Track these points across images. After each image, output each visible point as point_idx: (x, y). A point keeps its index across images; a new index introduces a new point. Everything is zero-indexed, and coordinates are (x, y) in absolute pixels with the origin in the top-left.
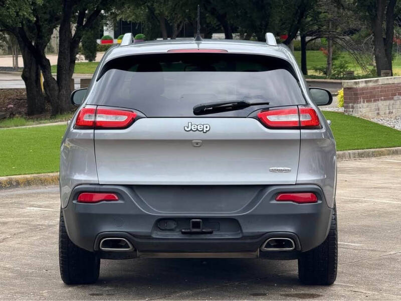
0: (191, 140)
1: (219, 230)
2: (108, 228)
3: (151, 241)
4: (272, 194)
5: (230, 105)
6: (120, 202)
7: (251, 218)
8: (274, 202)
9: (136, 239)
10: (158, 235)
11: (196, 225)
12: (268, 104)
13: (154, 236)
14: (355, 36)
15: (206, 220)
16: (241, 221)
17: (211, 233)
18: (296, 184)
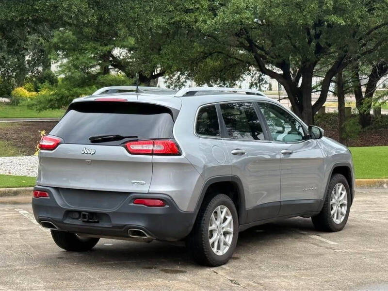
0: (85, 160)
4: (130, 199)
5: (112, 137)
6: (49, 198)
7: (117, 214)
8: (132, 204)
10: (68, 221)
12: (137, 137)
13: (65, 222)
16: (110, 216)
17: (98, 222)
18: (148, 193)
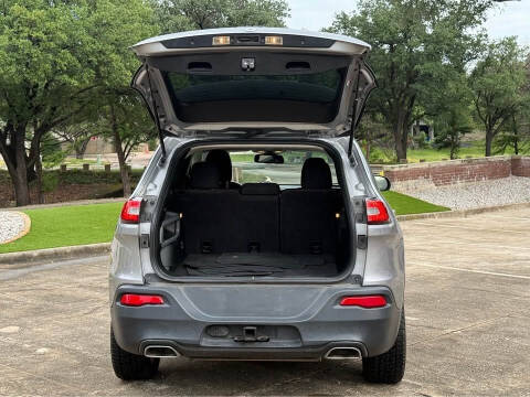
1: (276, 338)
2: (152, 335)
3: (200, 349)
4: (336, 298)
6: (166, 305)
8: (338, 307)
9: (183, 348)
10: (207, 342)
11: (250, 332)
13: (203, 344)
14: (384, 139)
15: (261, 327)
16: (300, 329)
17: (267, 341)
